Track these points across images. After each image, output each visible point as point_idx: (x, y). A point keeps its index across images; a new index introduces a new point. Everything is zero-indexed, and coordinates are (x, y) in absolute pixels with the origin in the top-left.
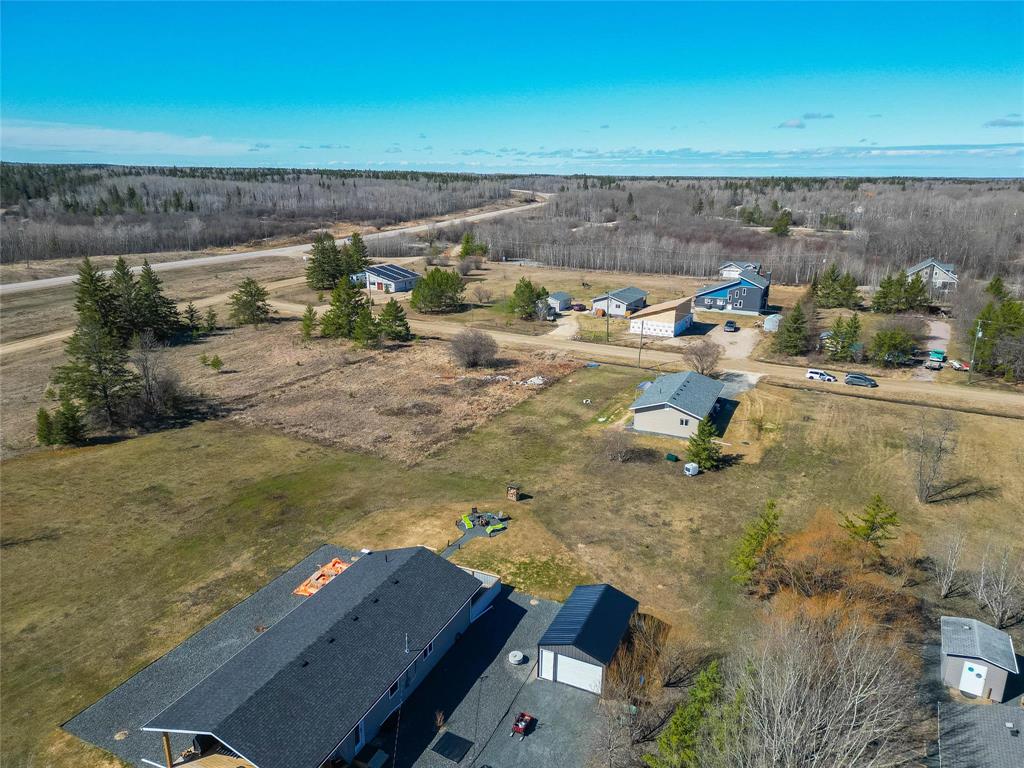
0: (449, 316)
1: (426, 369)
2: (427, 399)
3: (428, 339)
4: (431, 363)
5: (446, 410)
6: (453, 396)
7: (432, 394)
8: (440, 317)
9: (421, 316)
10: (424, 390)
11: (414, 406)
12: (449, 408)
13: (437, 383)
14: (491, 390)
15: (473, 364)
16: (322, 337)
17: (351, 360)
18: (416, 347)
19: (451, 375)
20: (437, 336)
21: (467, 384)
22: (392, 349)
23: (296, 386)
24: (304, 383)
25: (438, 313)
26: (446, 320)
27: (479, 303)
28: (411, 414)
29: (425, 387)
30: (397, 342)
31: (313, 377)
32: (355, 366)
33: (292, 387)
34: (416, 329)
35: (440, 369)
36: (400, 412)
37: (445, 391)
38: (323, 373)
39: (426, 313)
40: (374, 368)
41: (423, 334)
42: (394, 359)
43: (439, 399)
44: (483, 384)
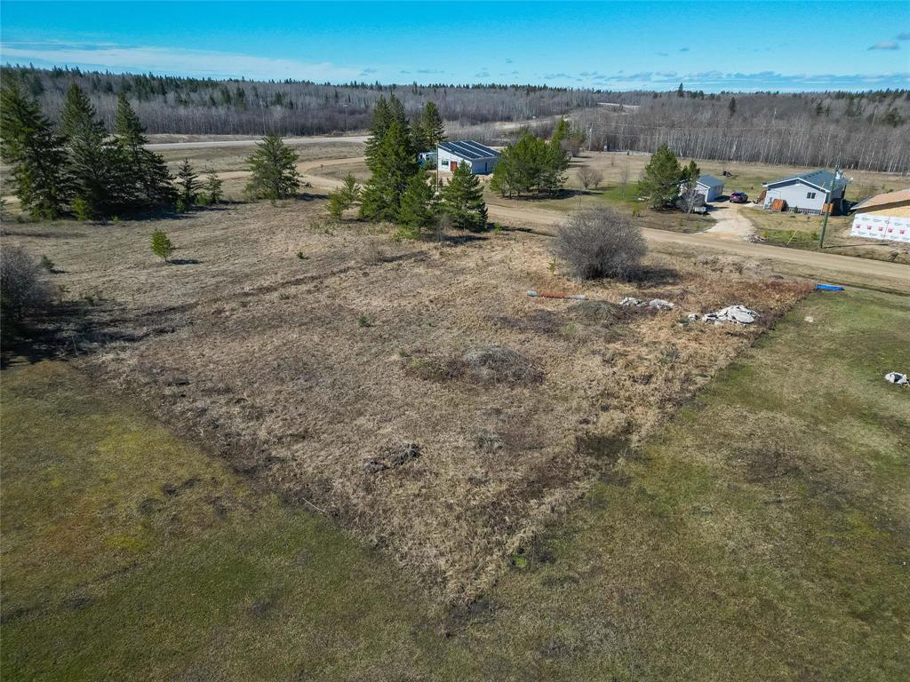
0: (543, 202)
1: (510, 277)
2: (512, 341)
3: (513, 230)
4: (519, 267)
5: (554, 375)
6: (567, 338)
7: (522, 330)
8: (531, 203)
9: (504, 202)
10: (504, 319)
11: (484, 360)
12: (561, 370)
13: (530, 306)
14: (645, 328)
15: (596, 274)
16: (358, 220)
17: (388, 255)
18: (495, 242)
19: (556, 291)
20: (527, 227)
21: (591, 312)
22: (456, 241)
23: (276, 294)
24: (292, 290)
25: (527, 198)
26: (541, 207)
27: (584, 189)
28: (476, 379)
29: (509, 312)
30: (466, 232)
31: (313, 278)
32: (390, 265)
33: (267, 297)
34: (496, 217)
35: (535, 279)
36: (451, 372)
37: (549, 325)
38: (333, 274)
39: (510, 197)
40: (421, 270)
41: (506, 223)
42: (458, 257)
43: (538, 344)
44: (624, 315)
